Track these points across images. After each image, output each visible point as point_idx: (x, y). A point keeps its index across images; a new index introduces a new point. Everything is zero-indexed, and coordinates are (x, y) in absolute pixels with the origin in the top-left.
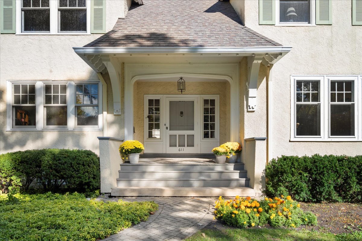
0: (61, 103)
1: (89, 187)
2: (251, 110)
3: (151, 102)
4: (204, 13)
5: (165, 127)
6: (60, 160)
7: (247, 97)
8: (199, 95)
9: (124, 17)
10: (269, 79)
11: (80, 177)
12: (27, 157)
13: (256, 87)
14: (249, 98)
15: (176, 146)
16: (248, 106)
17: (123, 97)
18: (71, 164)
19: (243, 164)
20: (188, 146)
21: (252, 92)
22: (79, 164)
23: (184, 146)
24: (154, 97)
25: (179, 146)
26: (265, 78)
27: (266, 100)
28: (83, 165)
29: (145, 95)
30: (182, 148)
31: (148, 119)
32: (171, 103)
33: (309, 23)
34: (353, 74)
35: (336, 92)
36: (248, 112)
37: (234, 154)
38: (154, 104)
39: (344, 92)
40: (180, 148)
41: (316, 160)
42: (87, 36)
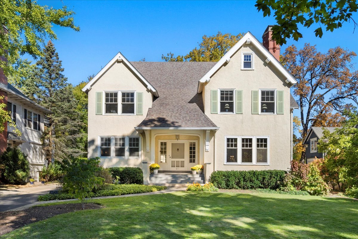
0: (119, 146)
1: (140, 182)
2: (207, 151)
3: (162, 144)
4: (188, 104)
5: (169, 157)
6: (129, 171)
7: (205, 145)
8: (187, 140)
9: (151, 107)
10: (215, 138)
11: (137, 178)
12: (117, 170)
13: (209, 141)
14: (206, 146)
15: (175, 167)
16: (206, 149)
17: (150, 144)
18: (134, 172)
19: (204, 175)
20: (181, 167)
21: (207, 143)
22: (137, 172)
23: (179, 167)
24: (164, 141)
25: (176, 167)
26: (213, 137)
27: (213, 147)
28: (138, 173)
29: (159, 140)
30: (178, 168)
31: (160, 152)
32: (172, 144)
33: (233, 113)
34: (252, 135)
35: (245, 143)
36: (206, 151)
37: (200, 170)
38: (164, 144)
39: (248, 143)
40: (177, 168)
41: (227, 172)
42: (134, 116)
